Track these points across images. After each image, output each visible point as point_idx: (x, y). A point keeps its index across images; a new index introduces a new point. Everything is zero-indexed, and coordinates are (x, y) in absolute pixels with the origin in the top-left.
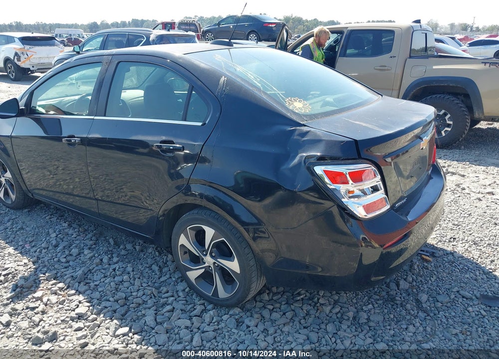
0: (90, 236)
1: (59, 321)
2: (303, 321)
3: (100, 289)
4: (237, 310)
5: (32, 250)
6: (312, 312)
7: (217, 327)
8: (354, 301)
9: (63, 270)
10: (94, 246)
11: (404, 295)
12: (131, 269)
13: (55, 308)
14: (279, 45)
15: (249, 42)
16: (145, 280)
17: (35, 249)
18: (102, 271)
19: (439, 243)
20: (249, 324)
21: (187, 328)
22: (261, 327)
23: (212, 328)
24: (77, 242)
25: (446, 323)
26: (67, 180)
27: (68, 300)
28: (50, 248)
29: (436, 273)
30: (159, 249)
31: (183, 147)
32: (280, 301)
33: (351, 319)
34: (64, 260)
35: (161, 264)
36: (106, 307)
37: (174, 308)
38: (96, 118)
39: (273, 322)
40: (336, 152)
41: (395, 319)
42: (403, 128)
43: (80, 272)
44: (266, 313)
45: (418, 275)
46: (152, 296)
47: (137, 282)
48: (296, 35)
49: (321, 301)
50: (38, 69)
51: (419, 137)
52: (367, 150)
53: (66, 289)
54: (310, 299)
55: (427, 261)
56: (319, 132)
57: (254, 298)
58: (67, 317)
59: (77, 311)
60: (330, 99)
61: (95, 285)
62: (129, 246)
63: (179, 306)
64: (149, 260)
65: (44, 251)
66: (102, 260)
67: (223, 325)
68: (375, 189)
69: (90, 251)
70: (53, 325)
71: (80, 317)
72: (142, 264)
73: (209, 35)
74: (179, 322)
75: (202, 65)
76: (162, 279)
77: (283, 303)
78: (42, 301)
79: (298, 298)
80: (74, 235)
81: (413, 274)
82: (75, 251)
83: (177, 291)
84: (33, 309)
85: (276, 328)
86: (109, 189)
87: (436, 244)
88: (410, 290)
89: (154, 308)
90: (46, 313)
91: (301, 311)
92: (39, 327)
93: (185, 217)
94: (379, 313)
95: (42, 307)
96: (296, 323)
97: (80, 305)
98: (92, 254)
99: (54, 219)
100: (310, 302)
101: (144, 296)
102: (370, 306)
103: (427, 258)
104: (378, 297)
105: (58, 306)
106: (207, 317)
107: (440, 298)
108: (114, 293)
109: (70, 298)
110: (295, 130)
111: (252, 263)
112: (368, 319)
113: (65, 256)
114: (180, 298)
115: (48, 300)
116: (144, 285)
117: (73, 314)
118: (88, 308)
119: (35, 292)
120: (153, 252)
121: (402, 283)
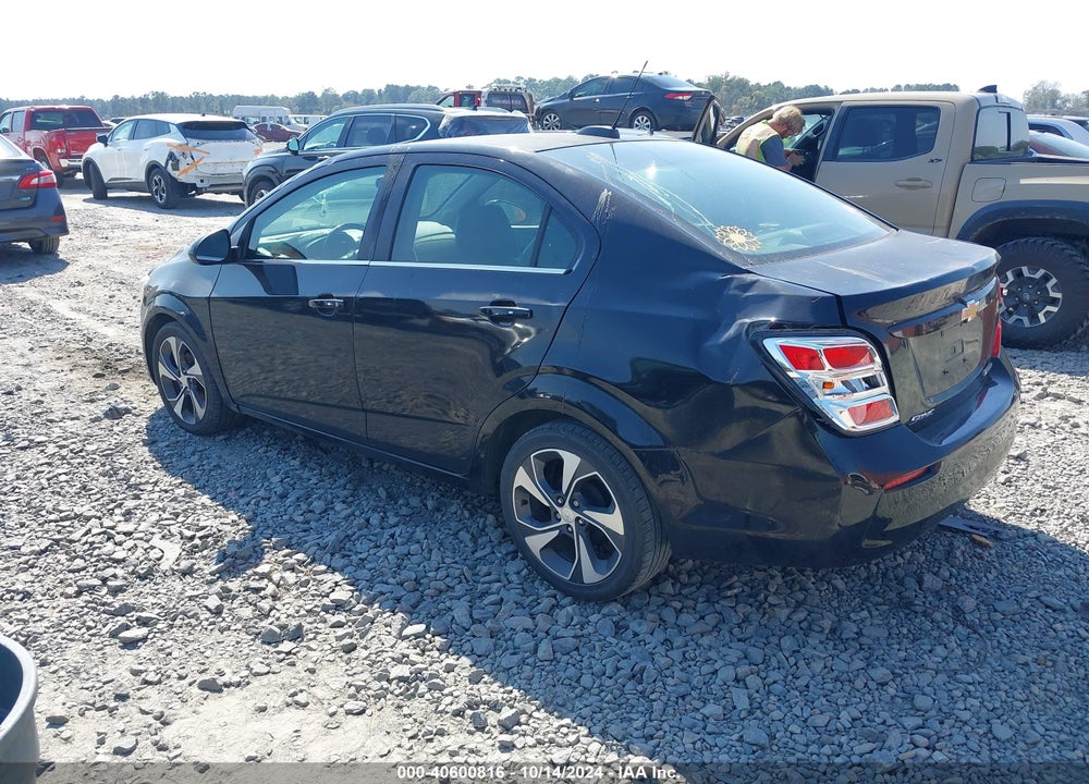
0: (342, 481)
1: (303, 612)
2: (736, 631)
3: (368, 566)
4: (615, 608)
5: (241, 501)
6: (755, 617)
7: (580, 633)
8: (835, 604)
9: (300, 534)
10: (351, 499)
11: (930, 598)
12: (423, 535)
13: (294, 592)
14: (699, 137)
15: (634, 131)
16: (449, 553)
17: (246, 499)
18: (371, 537)
19: (1011, 518)
20: (638, 630)
21: (527, 630)
22: (660, 635)
23: (572, 633)
24: (321, 491)
25: (1009, 645)
26: (293, 381)
27: (314, 580)
28: (274, 498)
29: (997, 565)
30: (469, 506)
31: (531, 312)
32: (694, 596)
33: (827, 631)
34: (301, 519)
35: (474, 529)
36: (382, 593)
37: (502, 600)
38: (373, 263)
39: (681, 629)
40: (804, 316)
41: (911, 636)
42: (925, 279)
43: (332, 537)
44: (669, 615)
45: (963, 567)
46: (461, 578)
47: (436, 556)
48: (733, 118)
49: (772, 599)
50: (212, 186)
51: (960, 300)
52: (859, 314)
53: (310, 564)
54: (750, 596)
55: (981, 545)
56: (773, 283)
57: (646, 589)
58: (316, 606)
59: (332, 596)
60: (797, 232)
61: (360, 559)
62: (415, 501)
63: (511, 596)
64: (453, 524)
65: (263, 503)
66: (368, 521)
67: (590, 629)
68: (871, 383)
69: (345, 506)
70: (294, 617)
71: (339, 606)
72: (440, 530)
73: (551, 118)
74: (512, 622)
75: (569, 171)
76: (478, 555)
77: (700, 600)
78: (271, 580)
79: (729, 593)
80: (314, 480)
81: (952, 566)
82: (318, 505)
83: (506, 574)
84: (257, 590)
85: (688, 638)
86: (373, 399)
87: (1005, 518)
88: (943, 593)
89: (468, 598)
90: (279, 599)
91: (733, 614)
92: (270, 619)
93: (527, 436)
94: (880, 625)
95: (271, 588)
96: (725, 632)
97: (337, 588)
98: (349, 511)
99: (273, 454)
100: (751, 600)
101: (449, 579)
102: (865, 613)
103: (984, 540)
104: (881, 600)
105: (298, 589)
106: (562, 616)
107: (1000, 606)
108: (395, 572)
109: (318, 577)
110: (732, 279)
111: (647, 515)
112: (860, 634)
113: (301, 512)
114: (512, 585)
115: (282, 578)
116: (448, 561)
117: (326, 601)
118: (351, 594)
119: (257, 566)
120: (459, 511)
121: (928, 579)
